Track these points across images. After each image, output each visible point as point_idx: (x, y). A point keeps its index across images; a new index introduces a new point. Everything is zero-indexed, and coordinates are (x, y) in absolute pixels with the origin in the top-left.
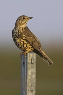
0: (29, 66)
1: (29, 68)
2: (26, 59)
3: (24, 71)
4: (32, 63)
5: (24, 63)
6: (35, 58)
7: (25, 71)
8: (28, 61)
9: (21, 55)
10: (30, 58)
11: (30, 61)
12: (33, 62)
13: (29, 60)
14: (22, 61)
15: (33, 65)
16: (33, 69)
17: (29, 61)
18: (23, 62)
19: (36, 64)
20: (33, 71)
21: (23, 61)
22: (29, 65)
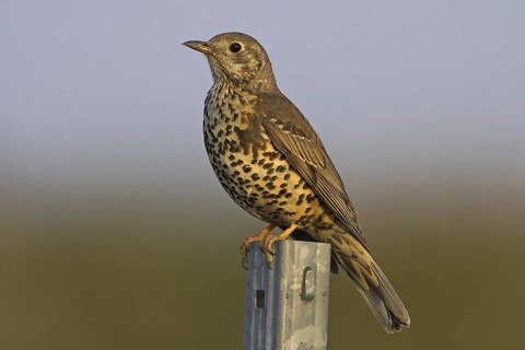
0: (290, 310)
1: (289, 322)
2: (272, 272)
3: (264, 340)
4: (306, 298)
5: (261, 295)
6: (323, 267)
7: (269, 340)
8: (285, 282)
9: (247, 250)
10: (298, 270)
11: (297, 286)
12: (309, 291)
13: (291, 281)
14: (249, 284)
15: (310, 305)
16: (309, 329)
17: (292, 283)
18: (255, 288)
19: (327, 304)
20: (312, 340)
21: (259, 284)
22: (291, 305)
